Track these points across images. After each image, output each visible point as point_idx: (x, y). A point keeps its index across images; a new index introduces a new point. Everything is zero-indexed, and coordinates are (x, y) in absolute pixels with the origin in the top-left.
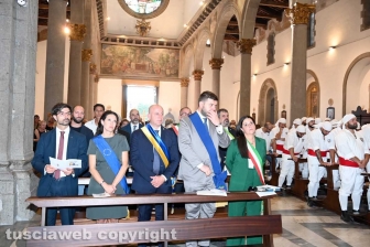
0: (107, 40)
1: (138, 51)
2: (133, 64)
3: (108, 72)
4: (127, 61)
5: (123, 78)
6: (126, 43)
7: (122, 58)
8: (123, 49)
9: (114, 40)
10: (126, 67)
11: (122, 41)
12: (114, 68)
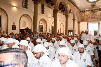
0: (82, 12)
1: (92, 13)
2: (90, 17)
3: (83, 20)
4: (89, 16)
5: (87, 22)
6: (88, 11)
7: (87, 16)
8: (87, 13)
9: (84, 11)
10: (88, 18)
11: (87, 11)
12: (84, 19)
